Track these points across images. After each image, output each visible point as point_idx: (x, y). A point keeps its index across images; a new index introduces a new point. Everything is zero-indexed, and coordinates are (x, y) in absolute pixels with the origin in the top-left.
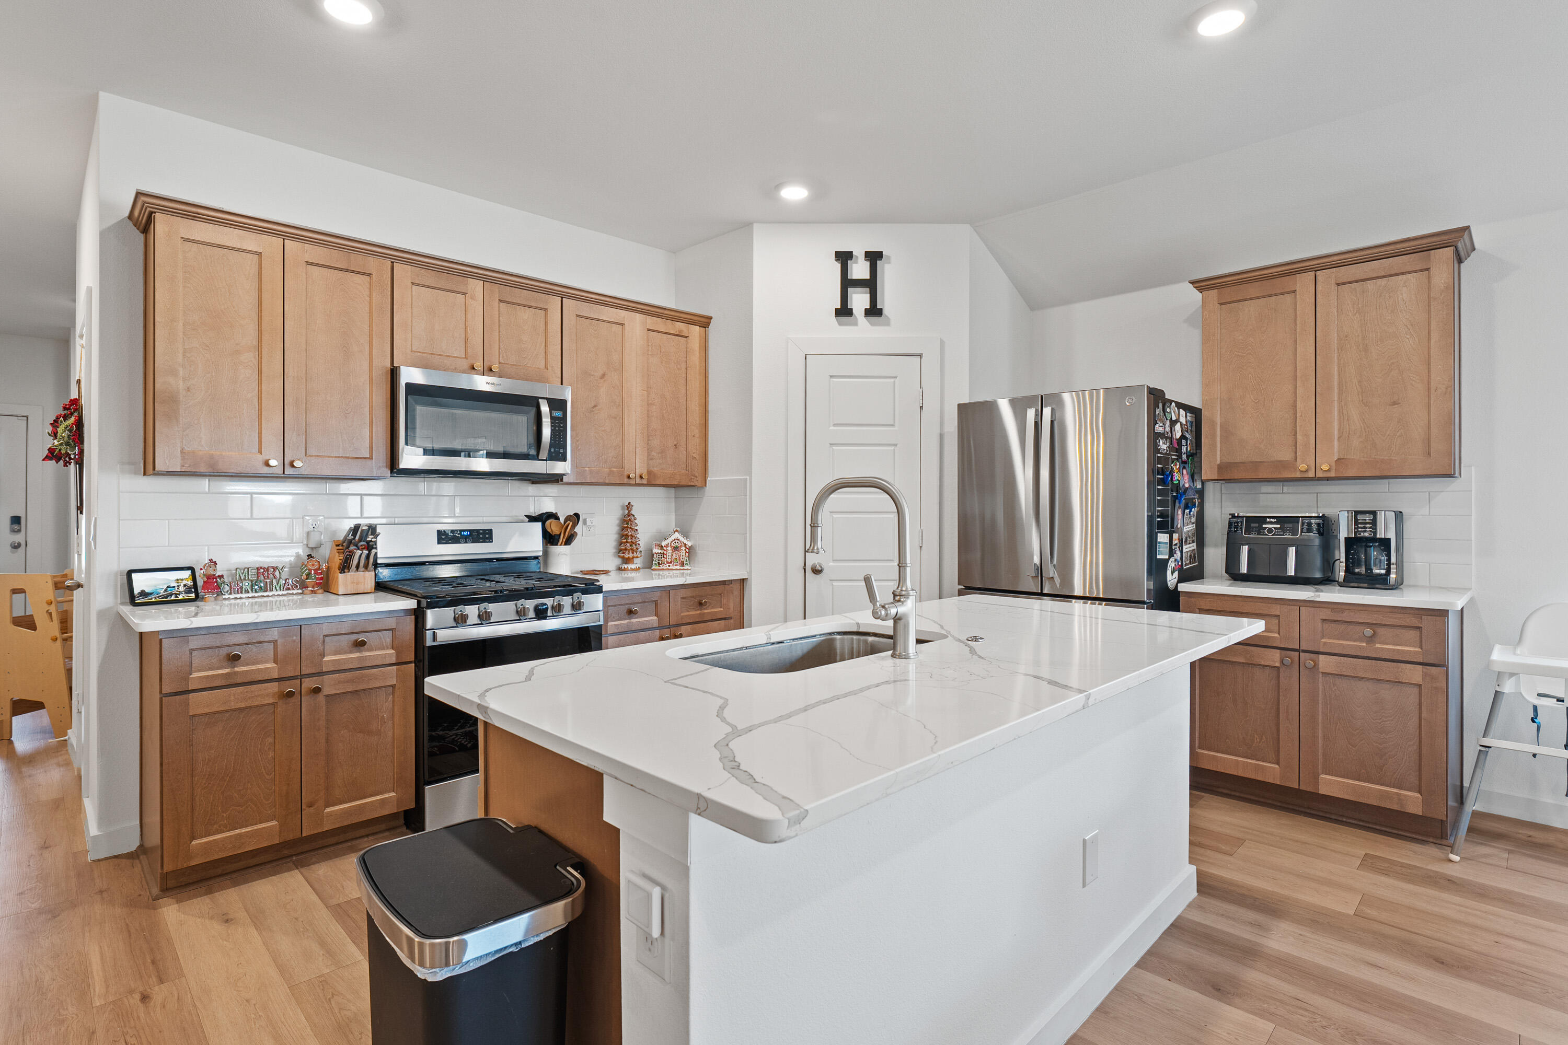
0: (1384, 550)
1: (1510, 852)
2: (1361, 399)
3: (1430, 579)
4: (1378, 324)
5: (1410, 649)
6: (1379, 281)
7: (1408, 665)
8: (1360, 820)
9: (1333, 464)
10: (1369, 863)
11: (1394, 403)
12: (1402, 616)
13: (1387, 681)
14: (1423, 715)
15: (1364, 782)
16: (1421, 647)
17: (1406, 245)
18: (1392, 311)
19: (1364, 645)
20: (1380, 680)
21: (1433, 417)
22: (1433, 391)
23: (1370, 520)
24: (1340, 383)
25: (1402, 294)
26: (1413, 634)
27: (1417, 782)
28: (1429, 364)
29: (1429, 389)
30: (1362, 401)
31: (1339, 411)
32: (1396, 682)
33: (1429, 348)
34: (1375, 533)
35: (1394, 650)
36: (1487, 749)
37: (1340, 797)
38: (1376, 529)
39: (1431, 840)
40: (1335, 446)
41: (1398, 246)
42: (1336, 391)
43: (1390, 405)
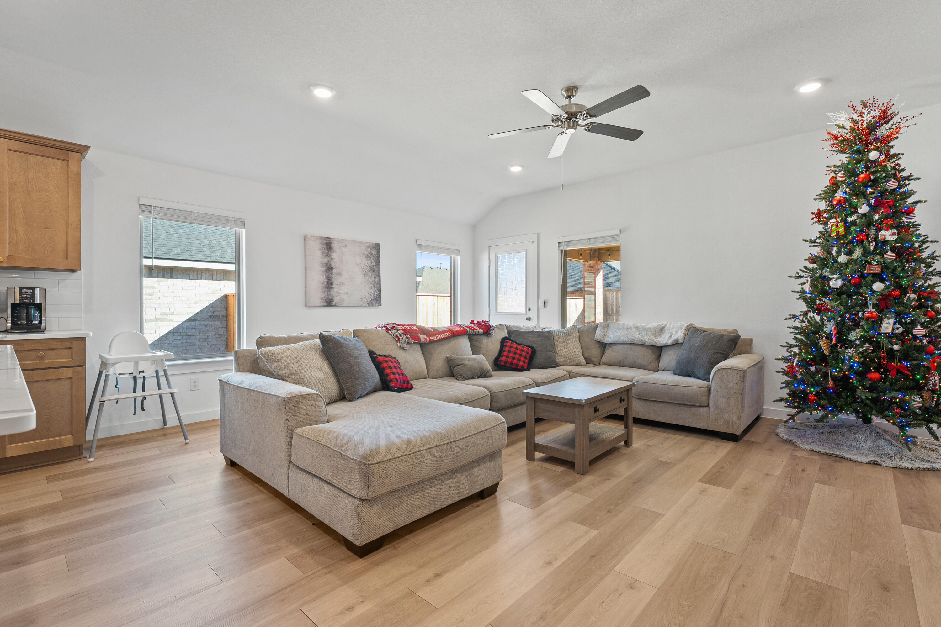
0: (37, 311)
1: (110, 450)
2: (25, 222)
3: (59, 326)
4: (37, 182)
5: (66, 360)
6: (38, 157)
7: (64, 369)
8: (31, 465)
9: (6, 258)
10: (49, 479)
11: (47, 228)
12: (61, 343)
13: (52, 380)
14: (73, 393)
15: (38, 440)
16: (72, 358)
17: (55, 143)
18: (46, 177)
19: (38, 362)
20: (48, 380)
21: (69, 239)
22: (70, 225)
23: (30, 293)
24: (10, 210)
25: (52, 169)
26: (67, 352)
27: (70, 430)
28: (68, 211)
29: (67, 224)
30: (26, 223)
31: (10, 226)
32: (58, 379)
33: (68, 202)
34: (34, 300)
35: (56, 362)
36: (103, 402)
37: (22, 454)
38: (34, 298)
39: (75, 458)
40: (7, 247)
41: (50, 142)
42: (8, 214)
43: (44, 229)
